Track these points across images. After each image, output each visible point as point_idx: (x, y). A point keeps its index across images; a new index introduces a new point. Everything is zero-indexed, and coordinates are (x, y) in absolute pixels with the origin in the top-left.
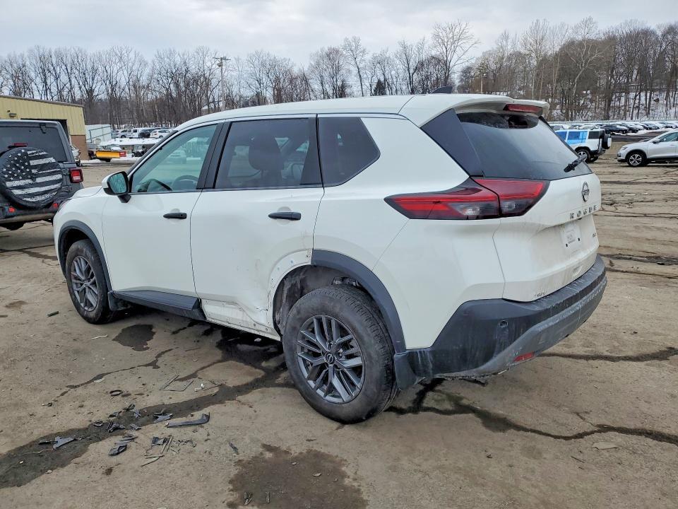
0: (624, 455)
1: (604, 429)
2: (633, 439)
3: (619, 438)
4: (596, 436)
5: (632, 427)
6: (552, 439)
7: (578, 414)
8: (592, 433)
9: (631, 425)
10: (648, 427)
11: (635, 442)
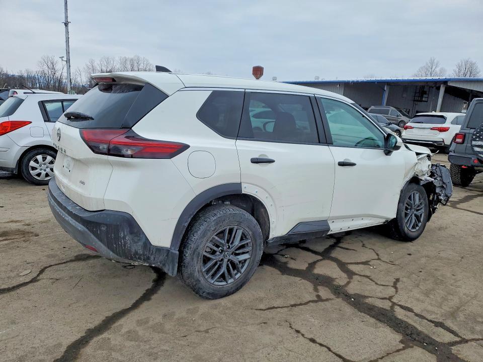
0: (12, 275)
1: (34, 280)
2: (15, 283)
3: (22, 280)
4: (35, 275)
5: (21, 289)
6: (52, 264)
7: (57, 280)
8: (38, 275)
9: (23, 289)
10: (12, 293)
11: (13, 282)
